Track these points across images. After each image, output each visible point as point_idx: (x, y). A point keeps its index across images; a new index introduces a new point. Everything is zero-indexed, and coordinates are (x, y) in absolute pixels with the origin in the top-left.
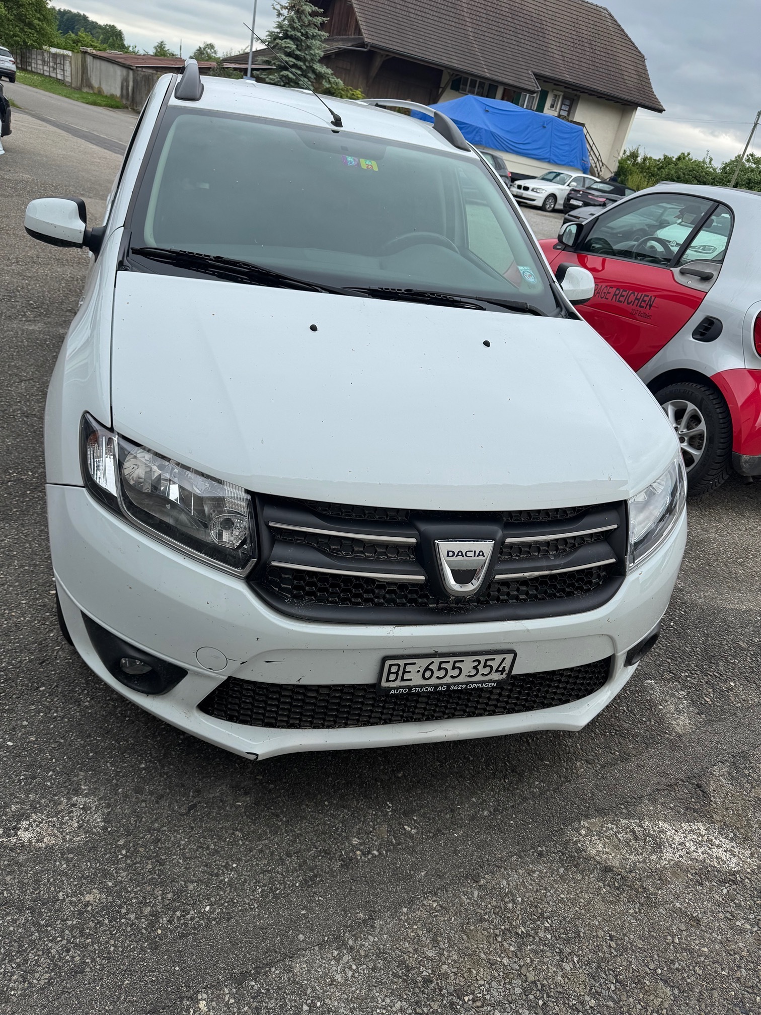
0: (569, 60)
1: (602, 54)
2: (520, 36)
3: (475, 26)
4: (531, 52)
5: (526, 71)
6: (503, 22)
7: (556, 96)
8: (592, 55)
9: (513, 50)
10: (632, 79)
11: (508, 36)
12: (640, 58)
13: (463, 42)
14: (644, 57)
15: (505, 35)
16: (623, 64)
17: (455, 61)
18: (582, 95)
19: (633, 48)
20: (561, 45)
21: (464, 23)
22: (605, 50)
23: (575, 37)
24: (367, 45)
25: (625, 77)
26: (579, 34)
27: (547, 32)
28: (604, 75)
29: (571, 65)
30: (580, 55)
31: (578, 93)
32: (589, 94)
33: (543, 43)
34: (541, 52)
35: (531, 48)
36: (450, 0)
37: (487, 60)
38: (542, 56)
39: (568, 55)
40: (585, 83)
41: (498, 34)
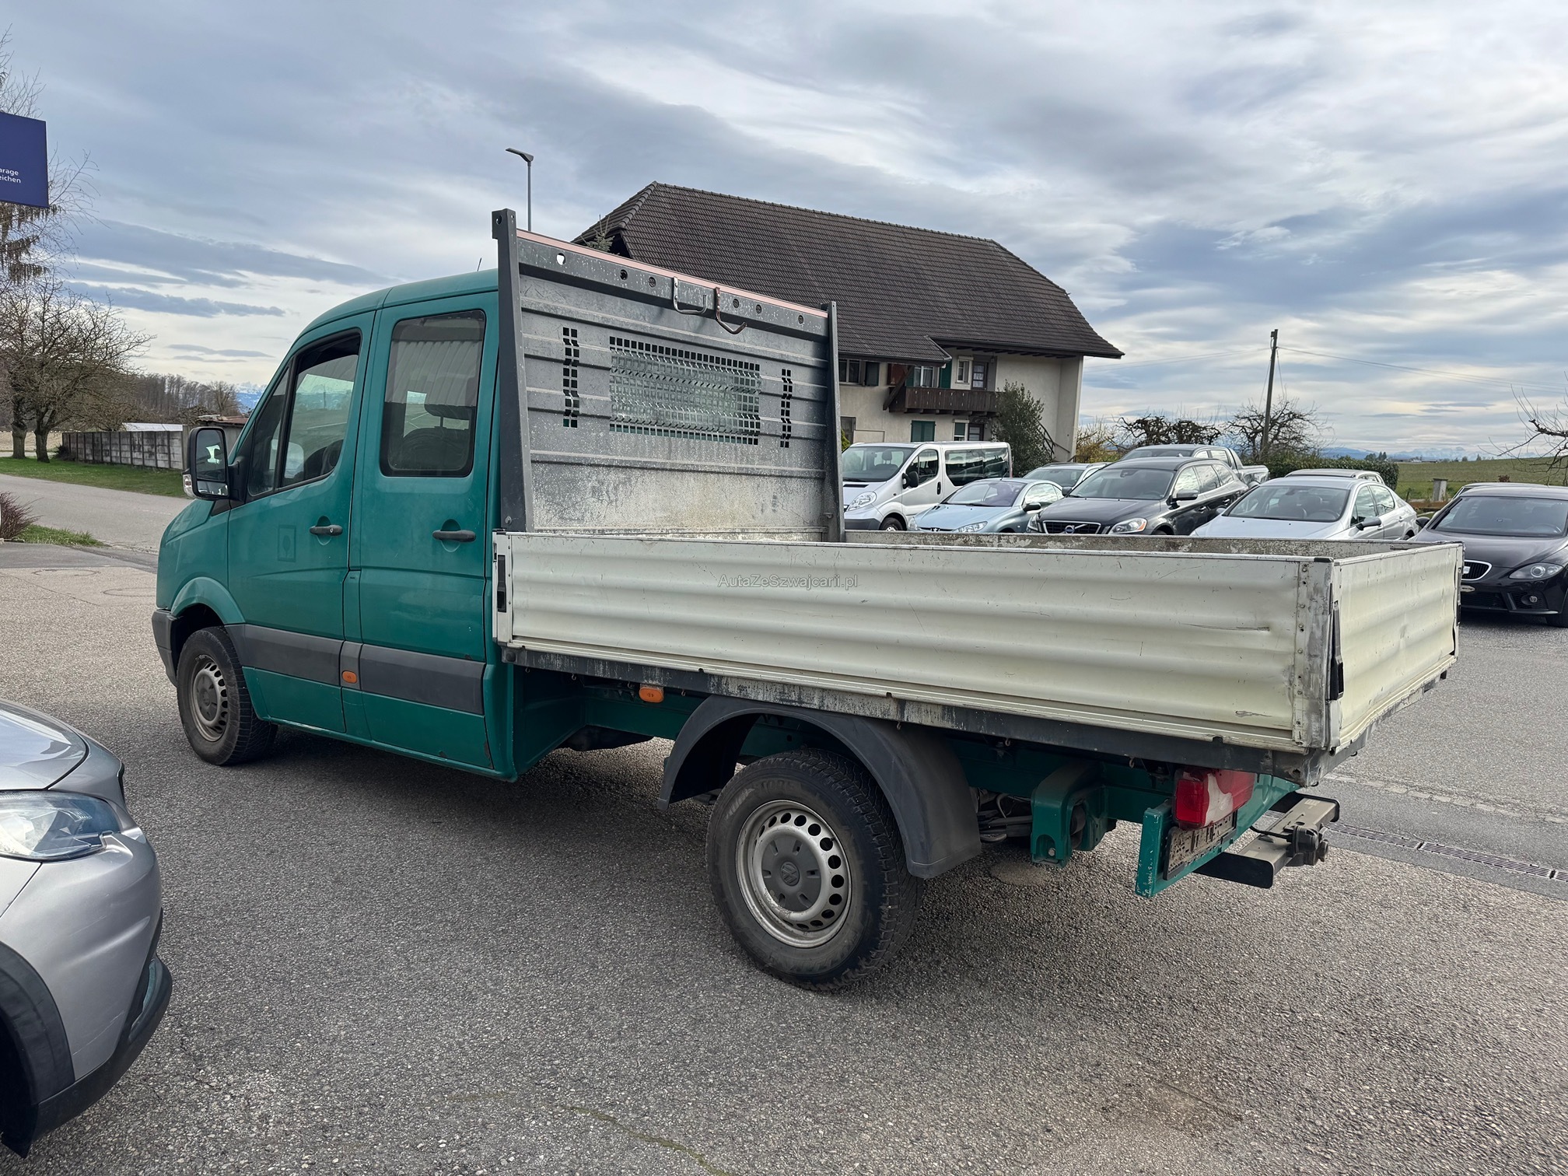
0: (969, 313)
1: (1010, 297)
2: (894, 293)
5: (921, 337)
7: (962, 364)
8: (998, 301)
10: (1060, 322)
12: (1060, 294)
14: (1066, 293)
18: (999, 355)
19: (1046, 283)
22: (1011, 292)
25: (1052, 321)
28: (1024, 324)
29: (976, 318)
30: (983, 304)
31: (995, 354)
32: (1010, 352)
33: (928, 298)
34: (929, 308)
35: (915, 306)
36: (784, 263)
37: (862, 332)
38: (931, 313)
39: (968, 308)
40: (1005, 338)
41: (863, 295)
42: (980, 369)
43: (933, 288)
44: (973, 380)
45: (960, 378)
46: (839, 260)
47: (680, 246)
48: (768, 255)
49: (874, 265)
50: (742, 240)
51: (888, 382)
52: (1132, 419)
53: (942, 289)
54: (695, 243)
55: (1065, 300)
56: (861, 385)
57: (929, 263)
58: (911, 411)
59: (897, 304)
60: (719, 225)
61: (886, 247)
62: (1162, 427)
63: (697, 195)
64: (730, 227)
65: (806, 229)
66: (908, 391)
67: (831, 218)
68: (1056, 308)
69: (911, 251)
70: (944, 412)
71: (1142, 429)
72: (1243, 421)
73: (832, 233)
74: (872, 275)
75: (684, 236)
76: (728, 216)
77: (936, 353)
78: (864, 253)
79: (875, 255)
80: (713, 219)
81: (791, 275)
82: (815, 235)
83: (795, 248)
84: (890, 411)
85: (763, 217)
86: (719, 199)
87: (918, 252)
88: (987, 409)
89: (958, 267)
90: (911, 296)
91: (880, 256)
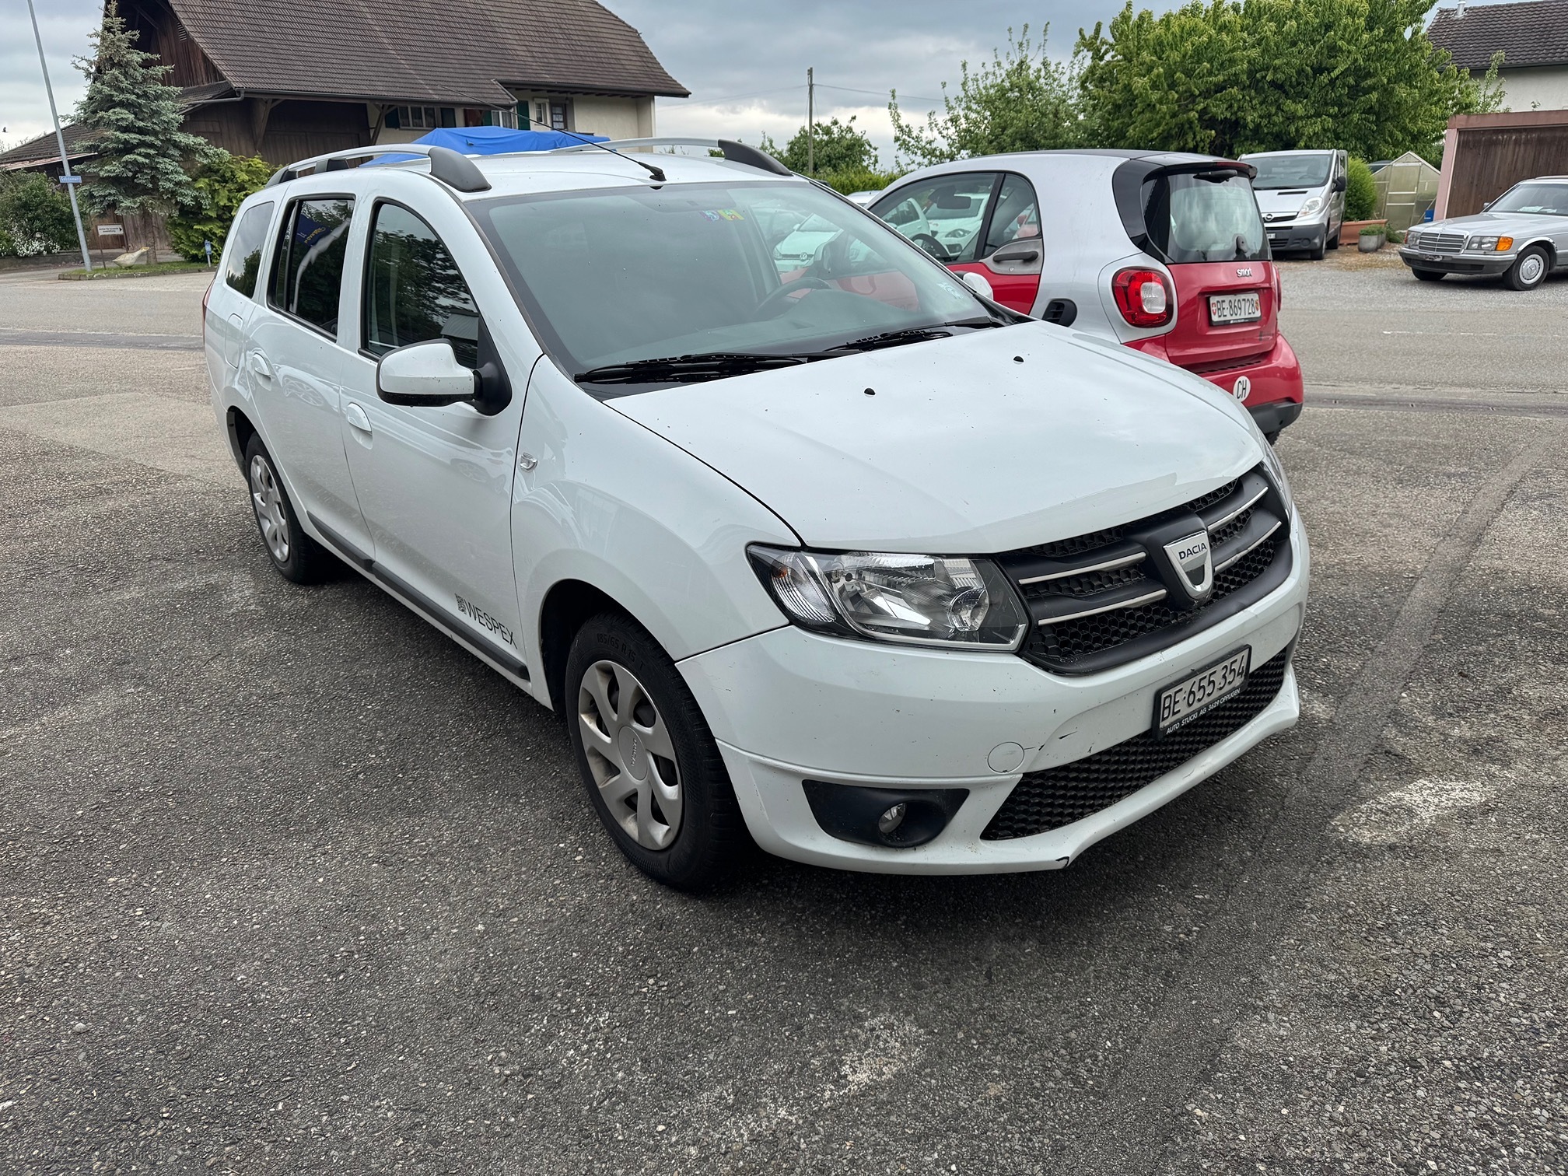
0: (540, 55)
1: (582, 38)
2: (460, 36)
3: (390, 35)
4: (484, 55)
5: (488, 82)
6: (429, 22)
7: (539, 106)
8: (568, 42)
9: (459, 57)
10: (633, 63)
11: (444, 40)
12: (632, 34)
13: (382, 60)
14: (637, 32)
15: (439, 39)
16: (613, 46)
17: (381, 88)
18: (574, 96)
19: (618, 23)
20: (522, 38)
21: (372, 33)
22: (583, 33)
23: (536, 24)
24: (239, 92)
25: (623, 62)
26: (540, 19)
27: (496, 24)
28: (594, 65)
29: (546, 60)
30: (553, 46)
31: (569, 95)
32: (585, 94)
33: (495, 40)
34: (498, 51)
35: (482, 49)
36: (340, 7)
37: (427, 77)
38: (499, 56)
39: (537, 49)
41: (428, 39)
42: (559, 110)
43: (502, 30)
44: (552, 122)
53: (510, 31)
77: (502, 97)
90: (478, 38)
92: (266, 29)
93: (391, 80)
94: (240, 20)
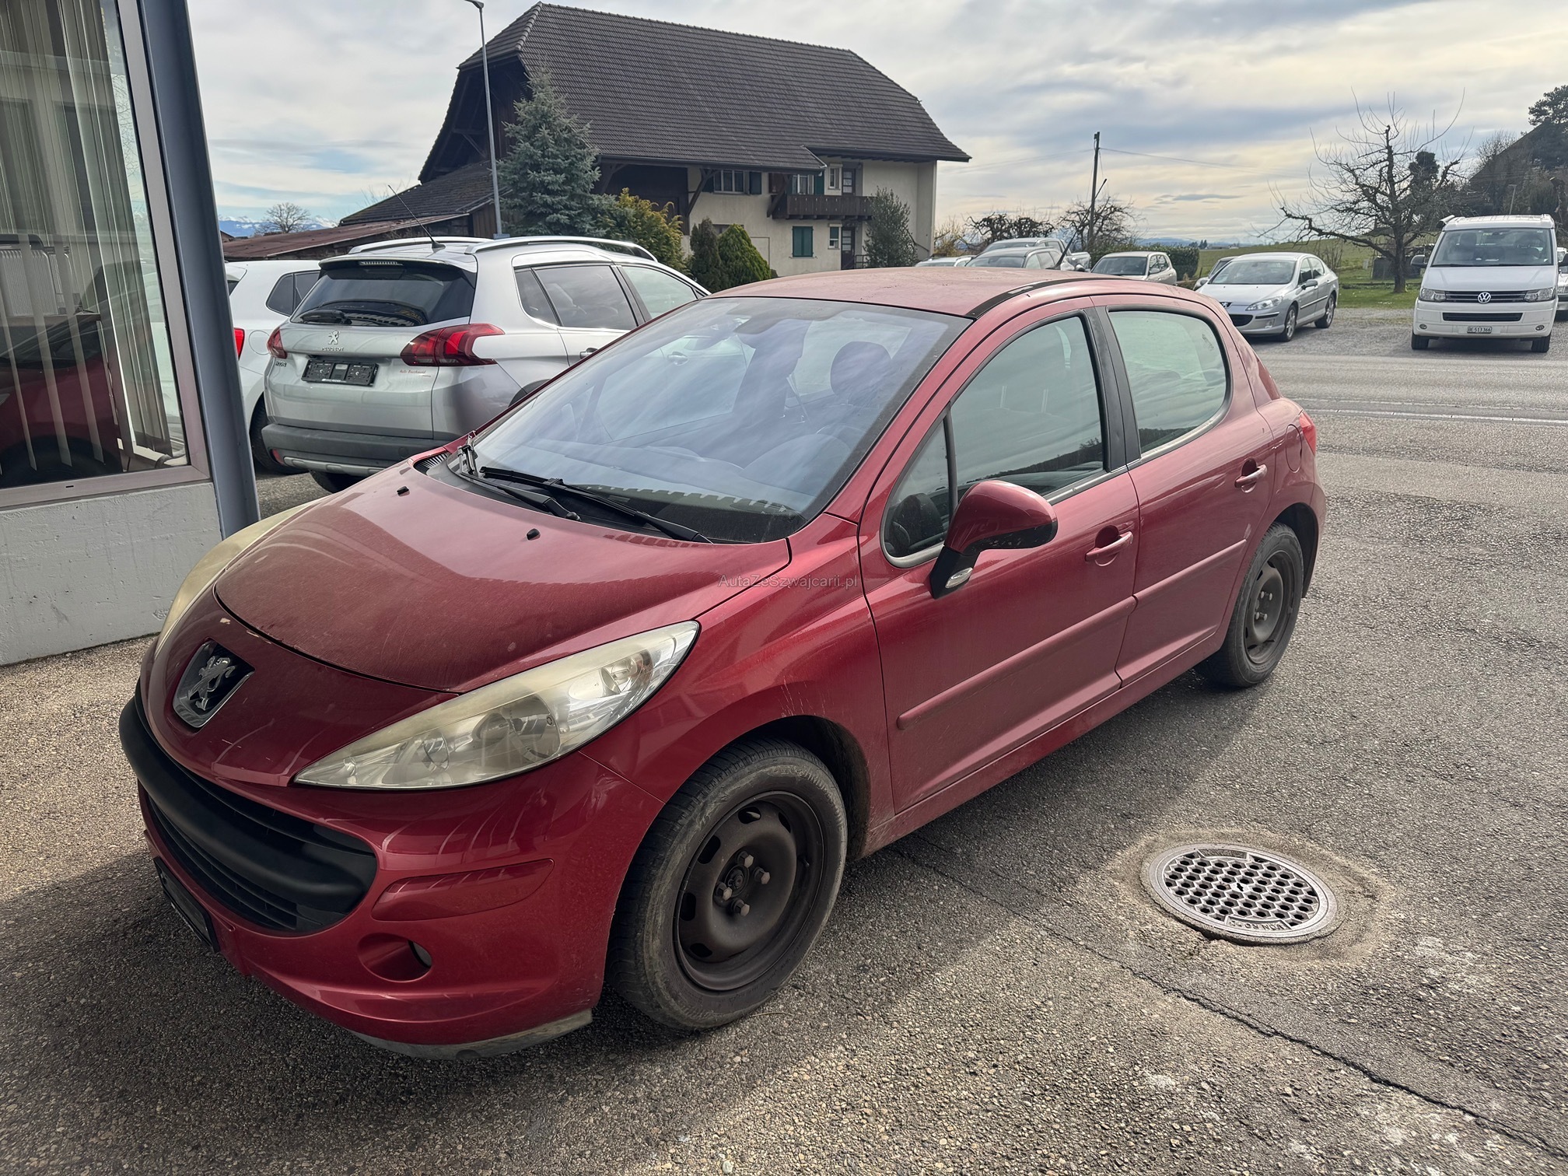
0: (838, 122)
1: (869, 106)
2: (769, 105)
4: (790, 122)
5: (795, 147)
7: (832, 171)
9: (768, 125)
10: (917, 129)
11: (755, 109)
13: (706, 128)
14: (917, 99)
15: (752, 108)
16: (898, 113)
17: (711, 154)
18: (866, 161)
19: (900, 91)
20: (820, 105)
21: (697, 103)
22: (871, 101)
25: (907, 128)
26: (834, 88)
27: (797, 94)
28: (884, 131)
29: (843, 127)
30: (846, 113)
31: (861, 161)
32: (874, 159)
33: (798, 108)
34: (802, 119)
35: (789, 117)
36: (668, 79)
37: (746, 144)
38: (803, 123)
39: (834, 117)
40: (869, 147)
41: (742, 107)
42: (849, 175)
43: (803, 99)
44: (843, 186)
45: (832, 184)
46: (716, 74)
47: (573, 66)
48: (652, 71)
49: (748, 78)
50: (627, 57)
51: (770, 191)
52: (979, 218)
53: (810, 100)
54: (587, 63)
55: (917, 107)
56: (746, 194)
57: (797, 74)
58: (792, 217)
59: (773, 115)
60: (605, 44)
61: (756, 59)
62: (1005, 224)
63: (579, 13)
64: (614, 45)
65: (683, 44)
66: (789, 198)
67: (704, 32)
68: (911, 115)
69: (779, 63)
70: (820, 217)
71: (987, 226)
72: (1073, 216)
73: (707, 47)
74: (748, 87)
75: (575, 56)
76: (612, 34)
77: (812, 162)
78: (737, 66)
79: (748, 68)
80: (599, 38)
81: (676, 90)
82: (692, 50)
83: (676, 64)
84: (774, 218)
85: (643, 33)
86: (600, 17)
87: (785, 64)
88: (857, 214)
89: (822, 77)
90: (784, 107)
91: (752, 68)
92: (610, 100)
93: (719, 146)
94: (588, 92)
